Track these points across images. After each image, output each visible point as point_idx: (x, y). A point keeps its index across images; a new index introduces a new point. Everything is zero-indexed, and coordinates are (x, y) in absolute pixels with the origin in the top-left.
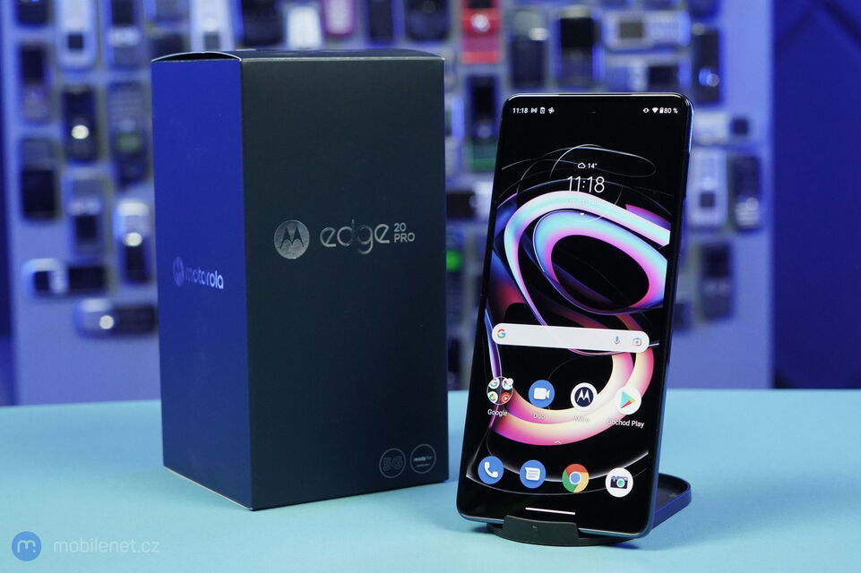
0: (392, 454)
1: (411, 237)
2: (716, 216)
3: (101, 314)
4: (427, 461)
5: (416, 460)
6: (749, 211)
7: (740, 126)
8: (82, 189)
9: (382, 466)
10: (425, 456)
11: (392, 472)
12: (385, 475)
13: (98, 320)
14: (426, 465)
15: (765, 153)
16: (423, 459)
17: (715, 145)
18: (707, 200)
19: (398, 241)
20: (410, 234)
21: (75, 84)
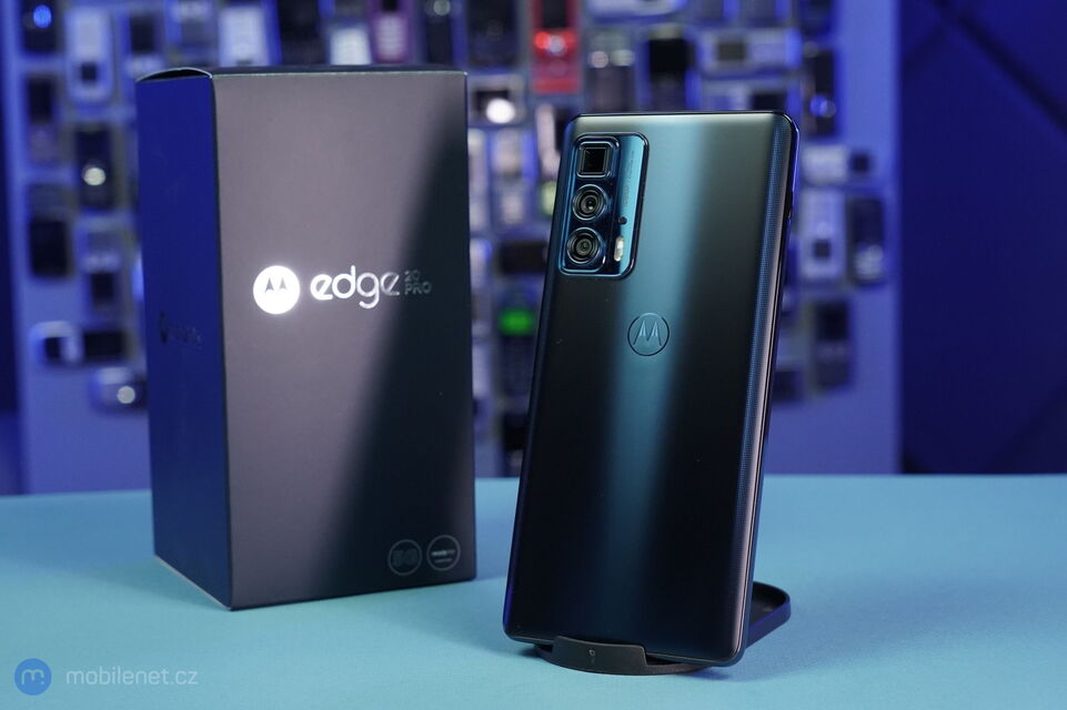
0: (403, 547)
1: (426, 287)
2: (831, 269)
3: (119, 386)
4: (448, 556)
5: (435, 554)
6: (871, 262)
7: (859, 163)
8: (98, 242)
9: (392, 561)
10: (445, 549)
11: (404, 568)
12: (397, 572)
13: (116, 392)
14: (449, 560)
15: (890, 194)
16: (444, 553)
17: (831, 186)
18: (822, 250)
19: (410, 293)
20: (425, 284)
21: (90, 120)
